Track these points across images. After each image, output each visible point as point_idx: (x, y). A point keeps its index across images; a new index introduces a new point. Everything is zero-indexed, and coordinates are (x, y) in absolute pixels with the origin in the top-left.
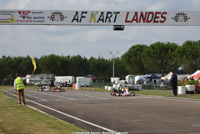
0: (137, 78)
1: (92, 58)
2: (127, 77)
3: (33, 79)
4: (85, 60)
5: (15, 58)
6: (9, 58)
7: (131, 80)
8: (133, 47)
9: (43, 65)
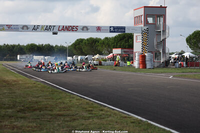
0: (79, 58)
1: (56, 46)
2: (74, 57)
3: (21, 57)
4: (52, 47)
5: (11, 45)
6: (8, 45)
7: (76, 59)
8: (77, 40)
9: (27, 49)
